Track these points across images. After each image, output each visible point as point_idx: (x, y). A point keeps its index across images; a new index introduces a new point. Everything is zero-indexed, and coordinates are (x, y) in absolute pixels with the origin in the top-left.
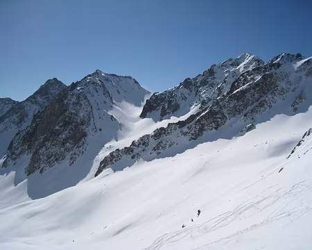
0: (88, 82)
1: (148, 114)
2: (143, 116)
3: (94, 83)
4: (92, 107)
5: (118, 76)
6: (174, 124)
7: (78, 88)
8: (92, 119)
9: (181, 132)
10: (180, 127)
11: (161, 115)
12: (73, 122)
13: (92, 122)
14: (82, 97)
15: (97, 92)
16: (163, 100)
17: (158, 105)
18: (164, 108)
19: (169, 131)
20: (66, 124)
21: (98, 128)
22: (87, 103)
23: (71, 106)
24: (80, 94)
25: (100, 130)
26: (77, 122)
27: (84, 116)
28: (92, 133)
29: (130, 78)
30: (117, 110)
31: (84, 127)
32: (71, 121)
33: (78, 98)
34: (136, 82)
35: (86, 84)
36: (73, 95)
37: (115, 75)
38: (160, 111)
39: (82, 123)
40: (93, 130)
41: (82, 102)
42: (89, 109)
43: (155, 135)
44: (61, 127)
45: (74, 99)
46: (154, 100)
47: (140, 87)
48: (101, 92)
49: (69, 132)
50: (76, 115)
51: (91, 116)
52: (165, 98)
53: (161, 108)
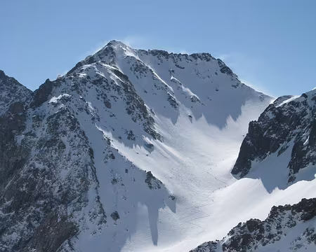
0: (84, 81)
1: (254, 163)
2: (241, 168)
3: (99, 81)
4: (91, 152)
5: (173, 56)
6: (288, 207)
7: (54, 100)
8: (93, 185)
9: (308, 232)
10: (305, 218)
11: (290, 165)
12: (39, 196)
13: (91, 194)
14: (64, 126)
15: (108, 105)
16: (297, 120)
17: (285, 136)
18: (298, 144)
19: (274, 231)
20: (22, 202)
21: (109, 210)
22: (77, 141)
23: (34, 152)
24: (58, 116)
25: (116, 216)
26: (51, 196)
27: (69, 178)
28: (93, 225)
29: (207, 57)
30: (166, 156)
31: (70, 209)
32: (35, 194)
33: (54, 126)
34: (225, 70)
35: (76, 86)
36: (38, 119)
37: (165, 54)
38: (287, 156)
39: (66, 199)
40: (94, 216)
41: (64, 139)
42: (85, 156)
43: (234, 243)
44: (8, 210)
45: (42, 132)
46: (271, 123)
47: (237, 84)
48: (119, 105)
49: (30, 226)
50: (49, 175)
51: (90, 177)
52: (304, 113)
53: (291, 144)
